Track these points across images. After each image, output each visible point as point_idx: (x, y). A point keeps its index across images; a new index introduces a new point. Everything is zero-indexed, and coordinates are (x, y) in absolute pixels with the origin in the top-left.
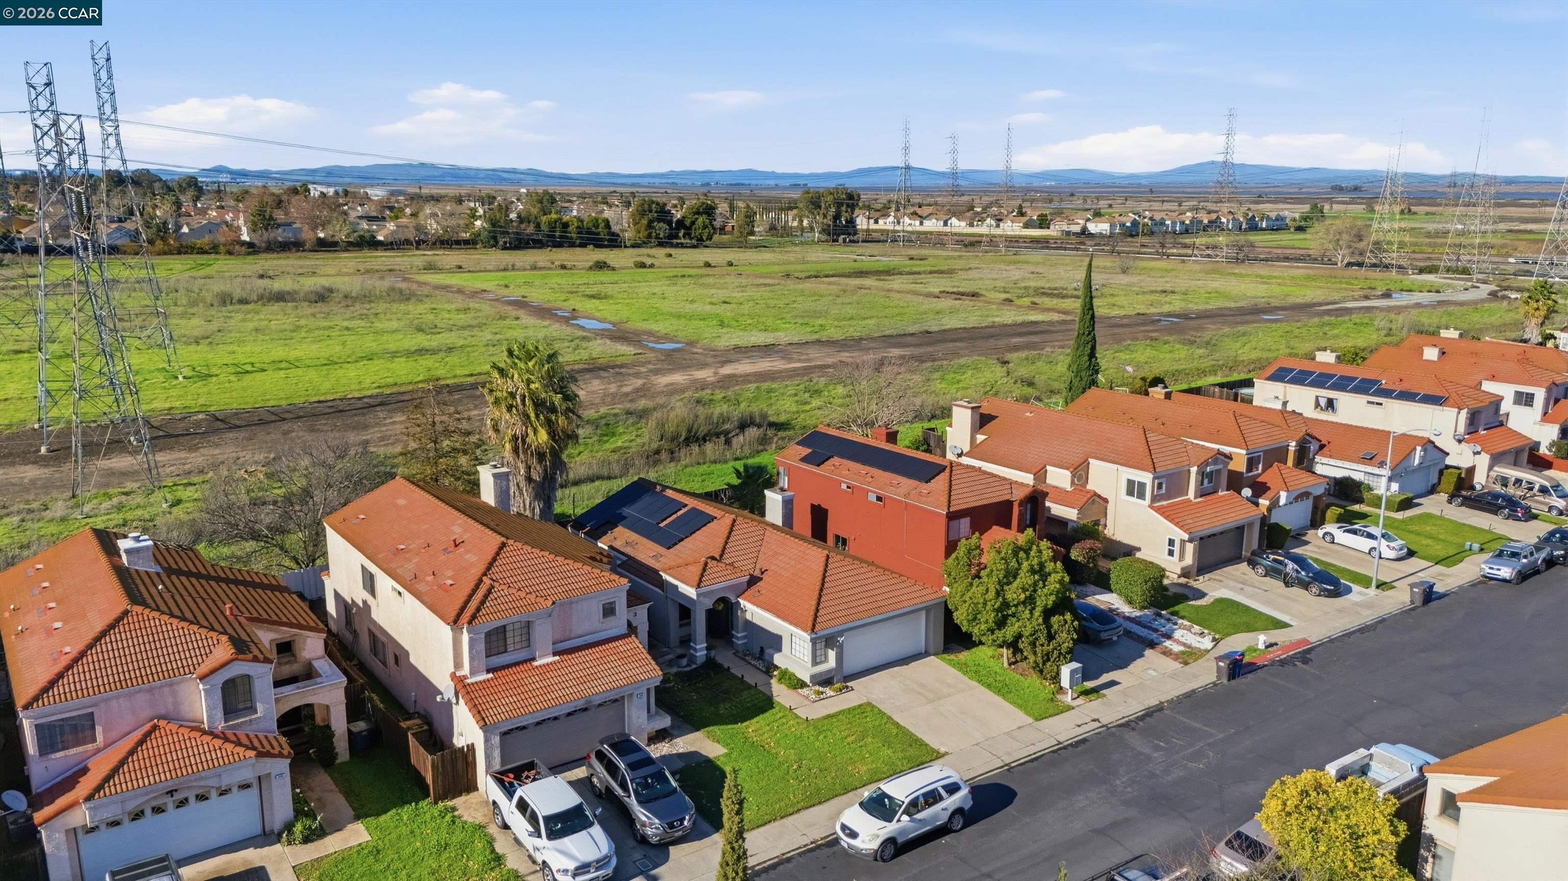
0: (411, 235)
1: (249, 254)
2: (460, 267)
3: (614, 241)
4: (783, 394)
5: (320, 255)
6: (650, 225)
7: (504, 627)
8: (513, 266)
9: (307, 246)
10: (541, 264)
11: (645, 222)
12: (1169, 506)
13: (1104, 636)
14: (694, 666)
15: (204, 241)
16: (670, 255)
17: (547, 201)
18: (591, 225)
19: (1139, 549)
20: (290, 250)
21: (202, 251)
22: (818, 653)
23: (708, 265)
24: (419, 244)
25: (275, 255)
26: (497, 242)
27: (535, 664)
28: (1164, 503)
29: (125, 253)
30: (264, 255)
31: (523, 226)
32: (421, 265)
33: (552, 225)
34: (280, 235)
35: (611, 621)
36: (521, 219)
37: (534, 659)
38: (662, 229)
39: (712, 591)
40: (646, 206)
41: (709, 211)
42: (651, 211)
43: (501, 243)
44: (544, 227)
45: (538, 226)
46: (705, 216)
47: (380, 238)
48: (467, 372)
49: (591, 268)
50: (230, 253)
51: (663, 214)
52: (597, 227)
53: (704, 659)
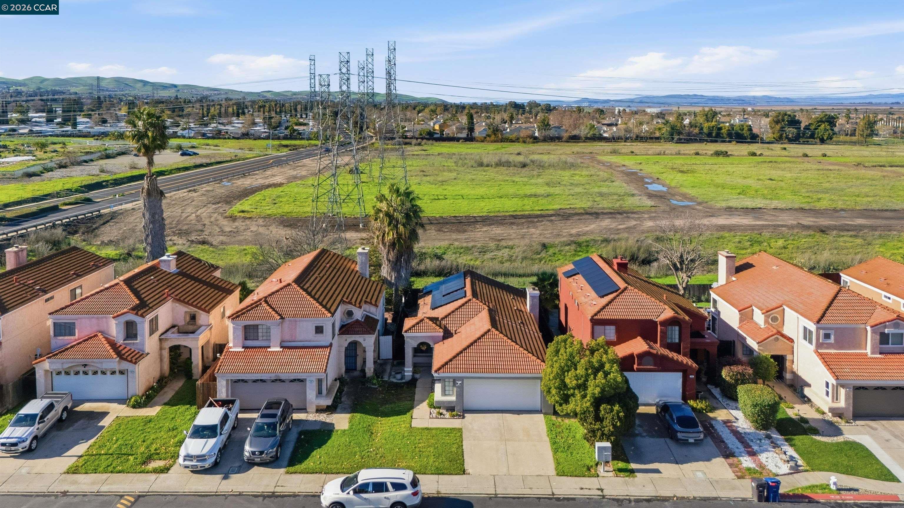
0: (622, 134)
1: (534, 143)
2: (633, 152)
3: (754, 138)
4: (729, 241)
5: (570, 144)
6: (782, 129)
7: (258, 325)
8: (664, 152)
9: (564, 139)
10: (682, 152)
11: (778, 127)
12: (836, 354)
13: (680, 435)
14: (404, 381)
15: (513, 136)
16: (785, 149)
17: (712, 115)
18: (738, 129)
19: (809, 385)
20: (555, 141)
21: (512, 141)
22: (447, 388)
23: (806, 155)
24: (626, 139)
25: (547, 144)
26: (673, 139)
27: (269, 350)
28: (833, 351)
29: (477, 141)
30: (541, 144)
31: (692, 129)
32: (609, 151)
33: (711, 129)
34: (552, 133)
35: (319, 336)
36: (691, 125)
37: (269, 347)
38: (791, 131)
39: (417, 337)
40: (780, 117)
41: (831, 121)
42: (783, 120)
43: (676, 139)
44: (705, 130)
45: (702, 129)
46: (826, 124)
47: (605, 135)
48: (540, 209)
49: (712, 155)
50: (524, 142)
51: (794, 122)
52: (743, 130)
53: (410, 378)
